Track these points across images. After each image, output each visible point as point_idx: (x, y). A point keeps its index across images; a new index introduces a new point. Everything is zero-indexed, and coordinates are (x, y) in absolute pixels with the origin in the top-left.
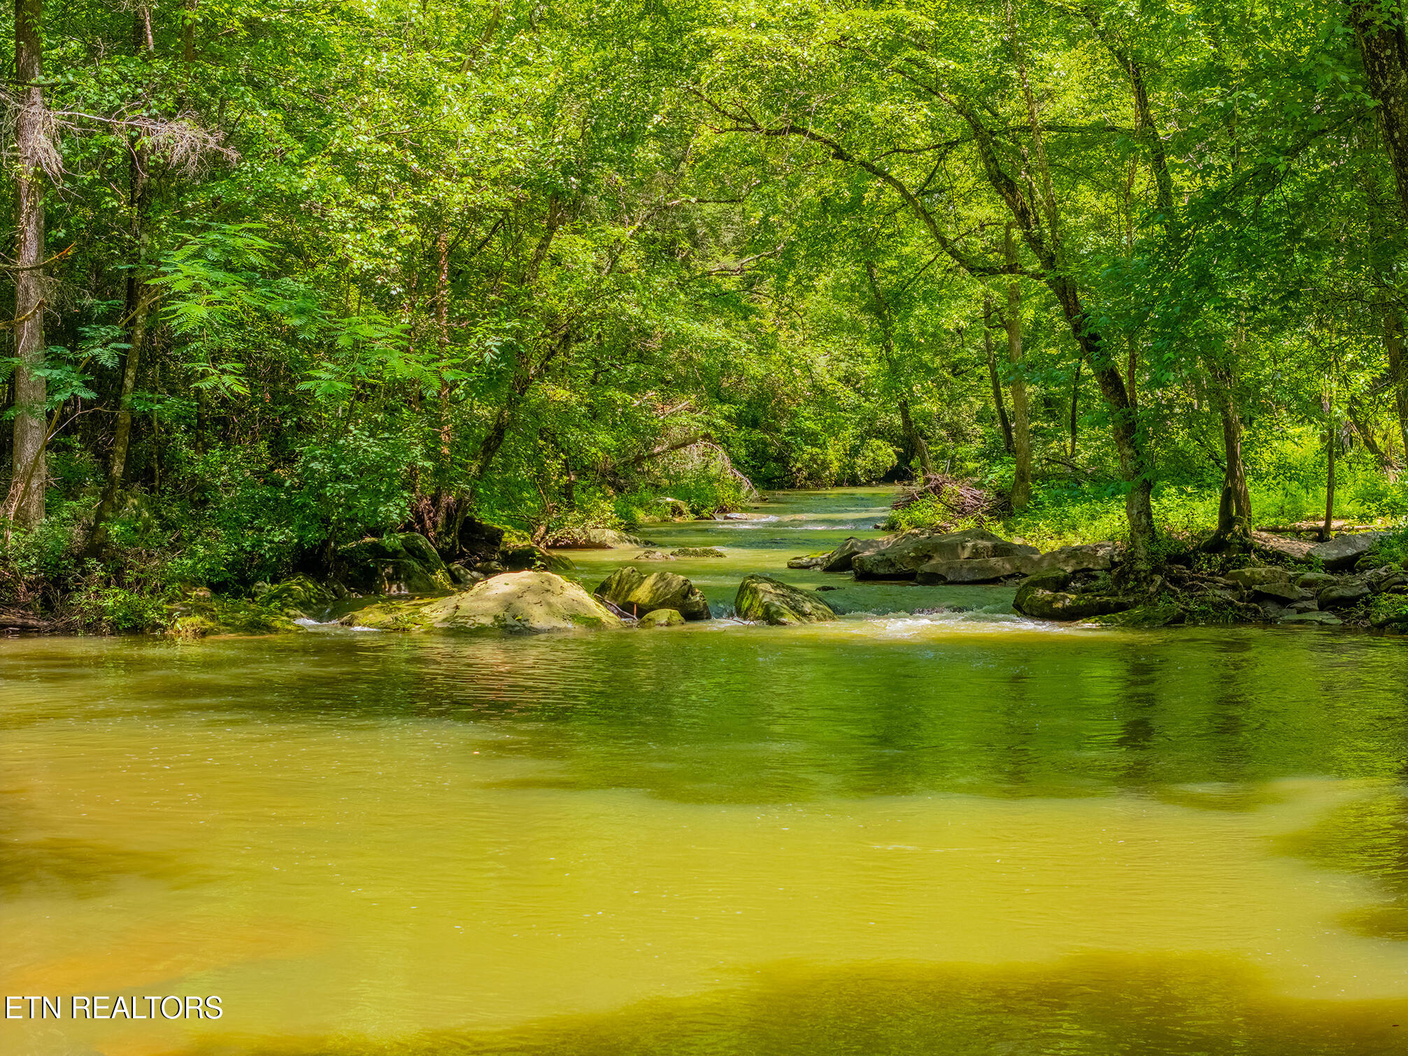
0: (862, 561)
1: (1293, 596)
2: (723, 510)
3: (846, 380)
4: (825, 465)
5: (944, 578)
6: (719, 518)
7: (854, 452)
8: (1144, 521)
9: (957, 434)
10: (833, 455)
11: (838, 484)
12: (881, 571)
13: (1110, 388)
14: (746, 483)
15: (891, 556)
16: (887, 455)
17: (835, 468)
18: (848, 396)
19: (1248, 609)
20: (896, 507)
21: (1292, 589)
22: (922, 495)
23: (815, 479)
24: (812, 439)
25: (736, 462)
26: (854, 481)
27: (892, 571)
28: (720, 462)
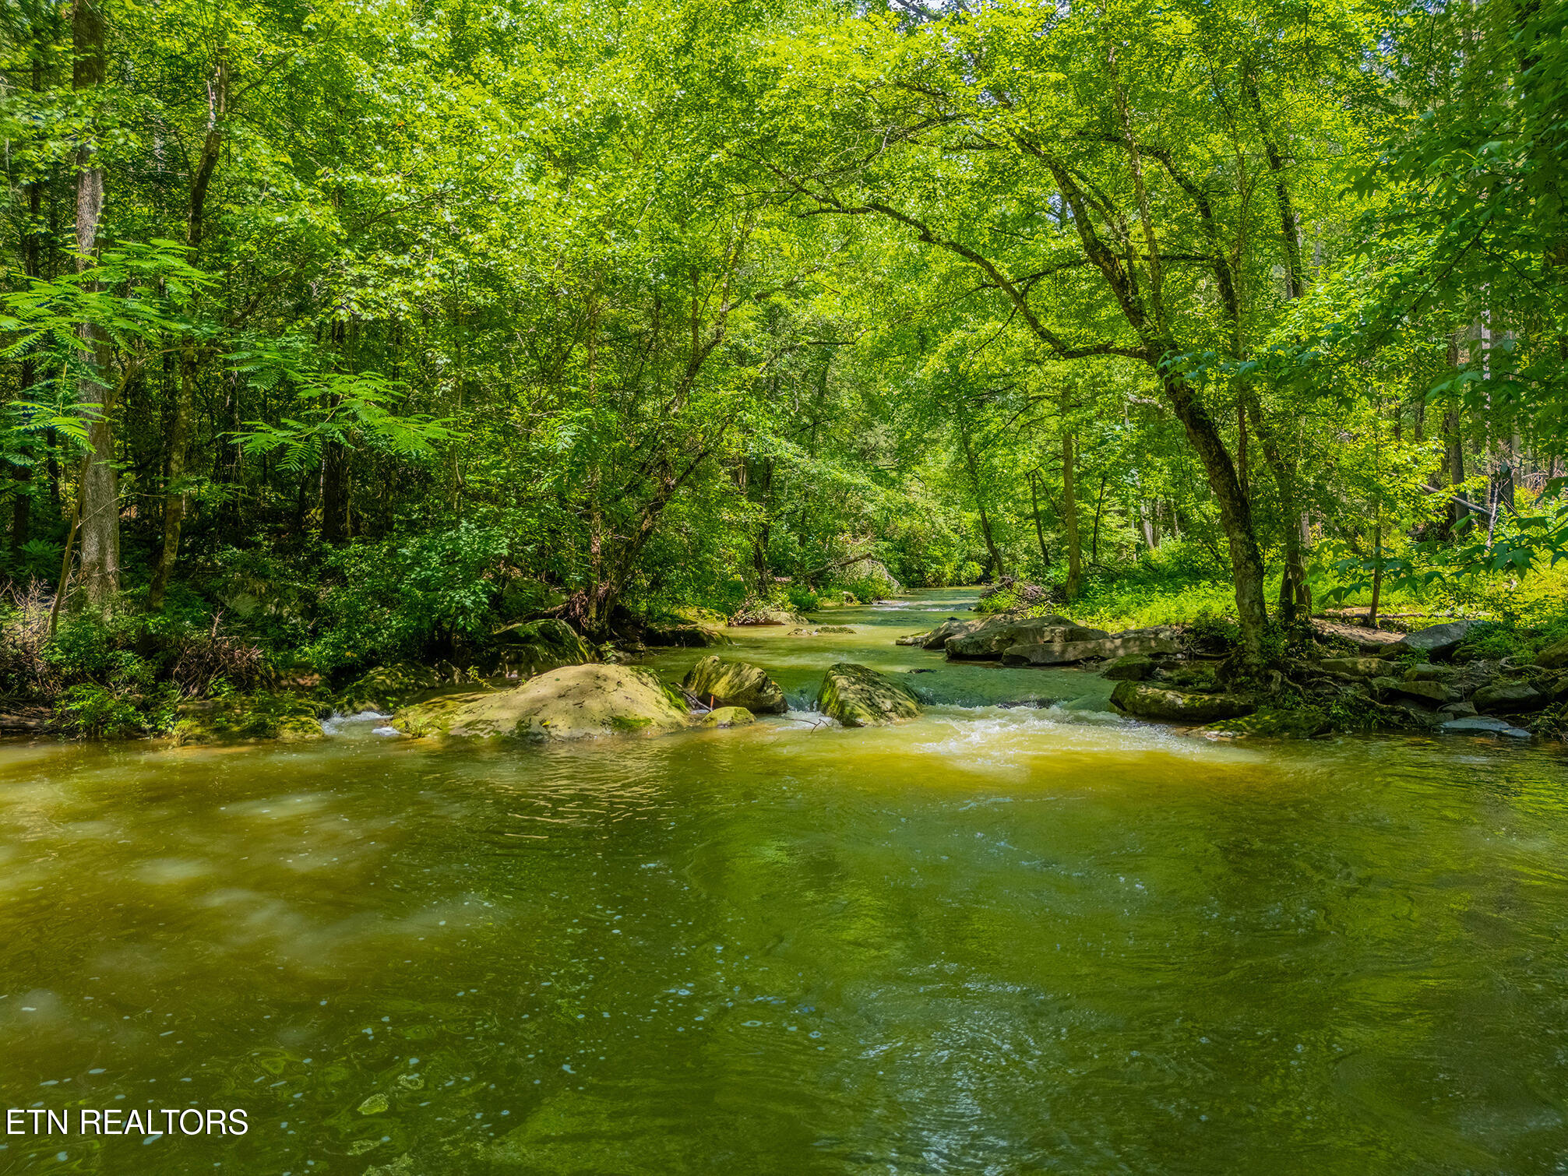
0: (953, 643)
1: (1440, 697)
2: (878, 598)
3: (955, 531)
4: (944, 575)
5: (1027, 660)
6: (875, 603)
7: (960, 568)
8: (1257, 611)
9: (1014, 559)
10: (949, 570)
11: (950, 585)
12: (970, 652)
13: (1218, 469)
14: (896, 584)
15: (980, 639)
16: (977, 569)
17: (949, 576)
18: (955, 538)
19: (1394, 712)
20: (982, 597)
21: (1438, 689)
22: (1000, 589)
23: (938, 581)
24: (936, 560)
25: (891, 571)
26: (960, 584)
27: (980, 652)
28: (881, 572)
